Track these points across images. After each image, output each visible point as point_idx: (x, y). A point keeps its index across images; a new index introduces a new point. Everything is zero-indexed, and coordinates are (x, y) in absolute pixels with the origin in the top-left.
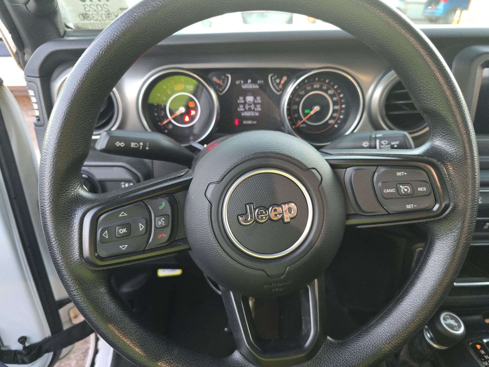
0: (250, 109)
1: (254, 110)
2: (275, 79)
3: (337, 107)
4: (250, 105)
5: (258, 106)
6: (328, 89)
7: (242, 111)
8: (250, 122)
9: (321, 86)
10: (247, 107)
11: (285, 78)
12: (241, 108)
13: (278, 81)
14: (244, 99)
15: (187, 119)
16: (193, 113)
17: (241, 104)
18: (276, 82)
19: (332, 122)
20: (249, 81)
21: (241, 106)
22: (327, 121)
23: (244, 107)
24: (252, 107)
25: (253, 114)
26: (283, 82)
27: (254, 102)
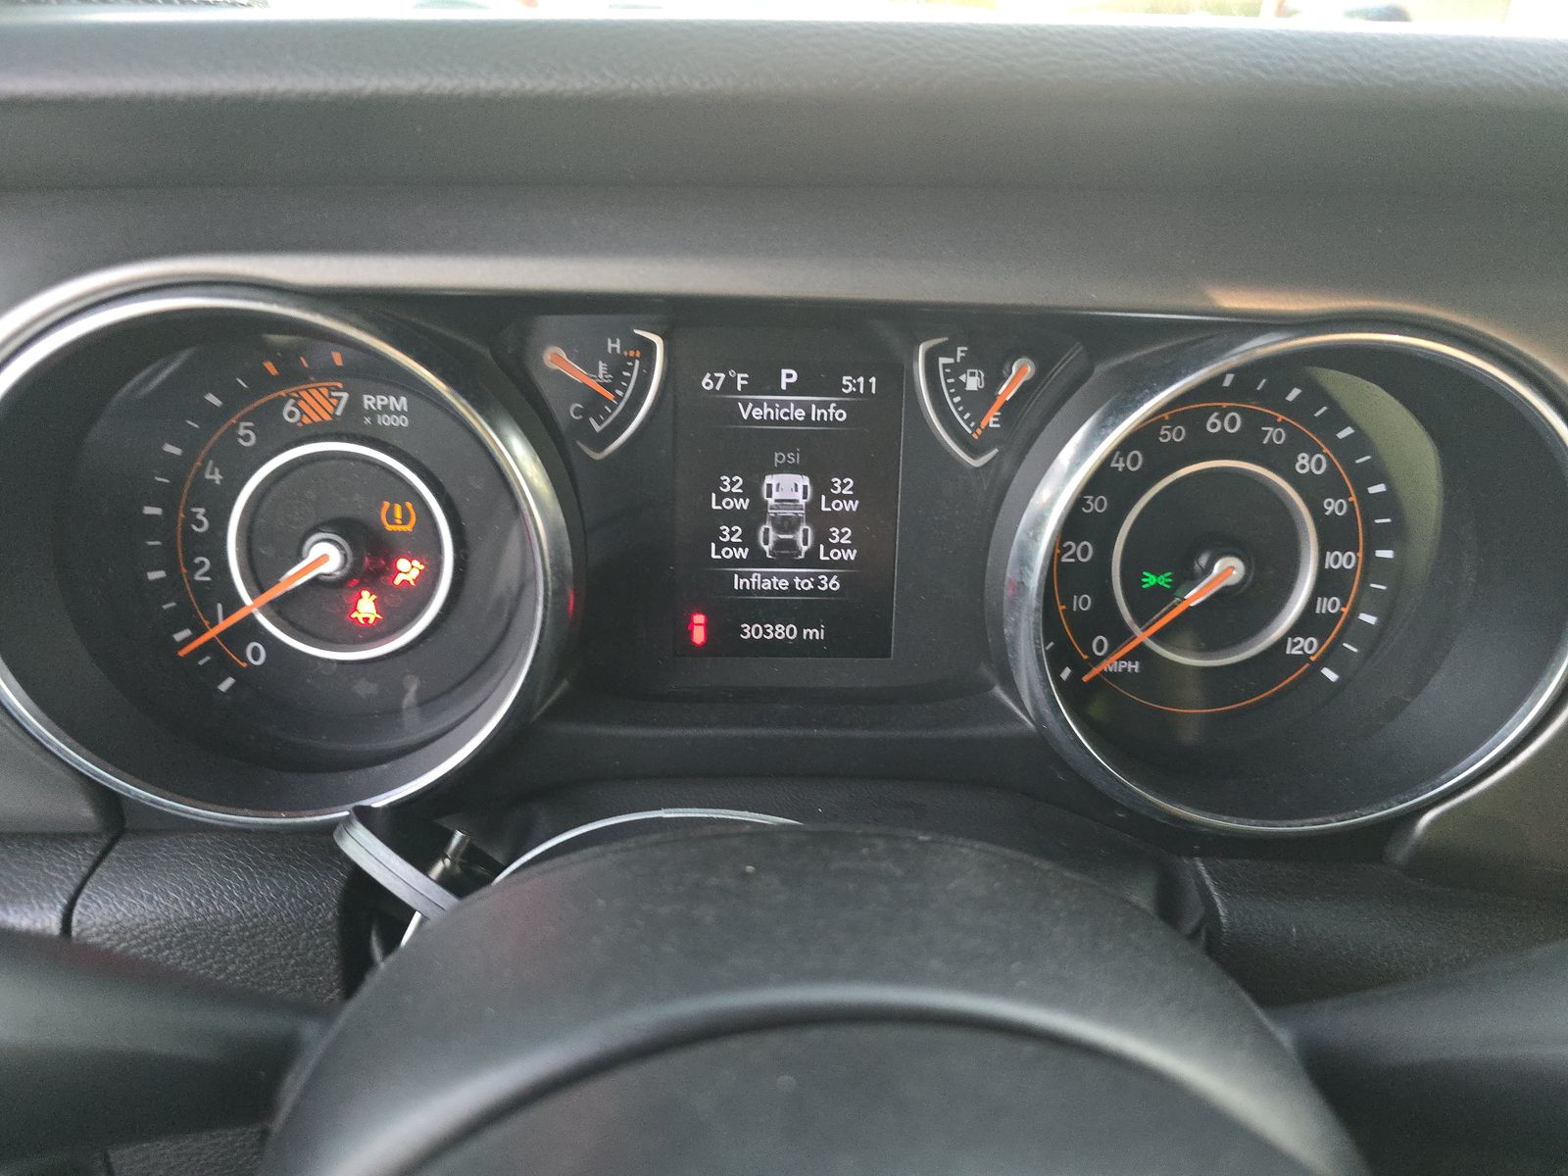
0: (785, 555)
1: (812, 559)
2: (956, 370)
3: (1342, 560)
4: (786, 525)
5: (841, 535)
6: (1298, 443)
7: (736, 562)
8: (781, 631)
9: (1254, 424)
10: (769, 538)
11: (1022, 370)
12: (730, 545)
13: (973, 383)
14: (752, 490)
15: (366, 607)
16: (408, 570)
17: (732, 517)
18: (960, 387)
19: (1306, 646)
20: (788, 376)
21: (732, 533)
22: (1281, 644)
23: (749, 540)
24: (803, 539)
25: (804, 584)
26: (1007, 391)
27: (813, 508)
